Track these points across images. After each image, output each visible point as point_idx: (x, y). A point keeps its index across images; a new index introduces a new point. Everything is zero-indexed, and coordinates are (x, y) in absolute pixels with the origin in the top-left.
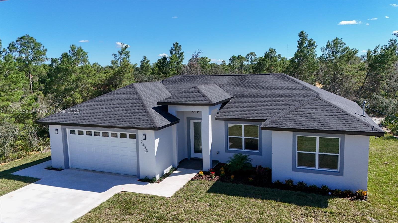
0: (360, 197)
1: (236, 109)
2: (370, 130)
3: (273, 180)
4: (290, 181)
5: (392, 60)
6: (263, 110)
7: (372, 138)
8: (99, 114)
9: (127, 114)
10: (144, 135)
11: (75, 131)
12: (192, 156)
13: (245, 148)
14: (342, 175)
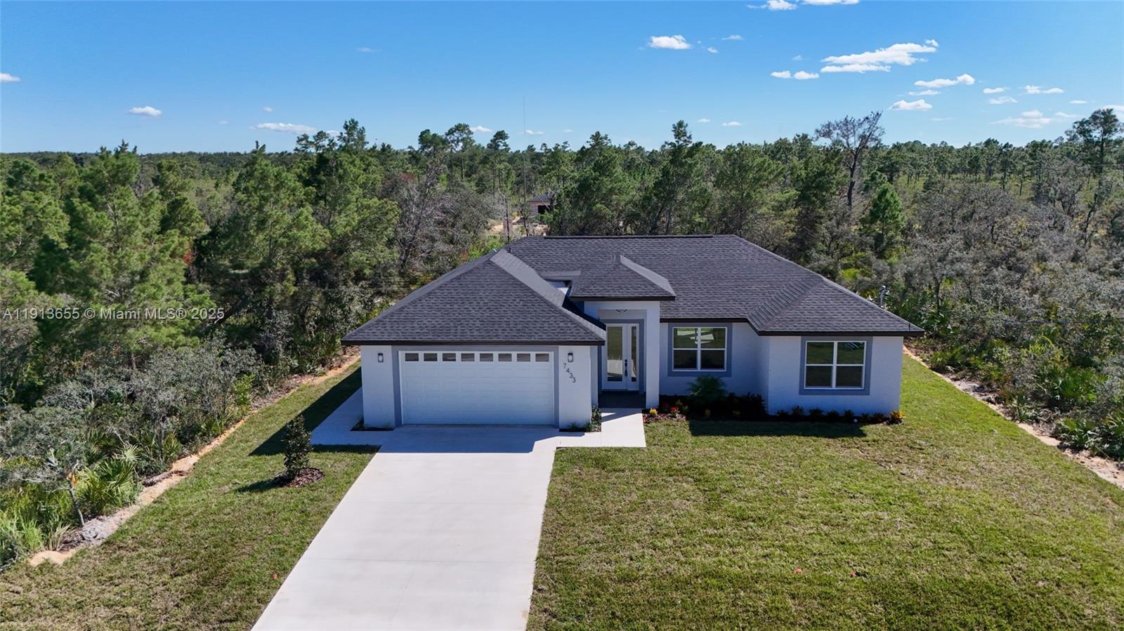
0: (894, 420)
4: (798, 410)
5: (838, 183)
6: (731, 302)
8: (471, 321)
9: (529, 319)
10: (571, 354)
11: (417, 354)
12: (603, 388)
13: (703, 366)
14: (868, 394)
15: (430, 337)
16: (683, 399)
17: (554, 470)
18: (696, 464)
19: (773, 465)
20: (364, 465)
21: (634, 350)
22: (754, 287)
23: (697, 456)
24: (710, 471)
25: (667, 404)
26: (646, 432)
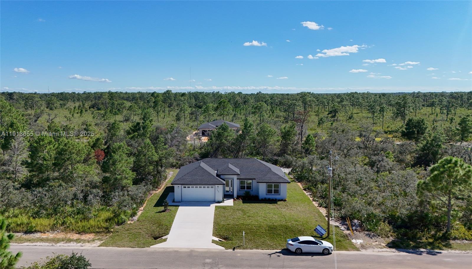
0: (285, 201)
1: (241, 176)
2: (287, 182)
3: (260, 199)
4: (265, 198)
7: (288, 184)
9: (209, 179)
10: (218, 187)
11: (186, 187)
12: (225, 194)
13: (247, 189)
14: (280, 195)
15: (189, 183)
16: (242, 196)
17: (215, 209)
21: (231, 185)
24: (245, 209)
25: (238, 197)
26: (234, 203)
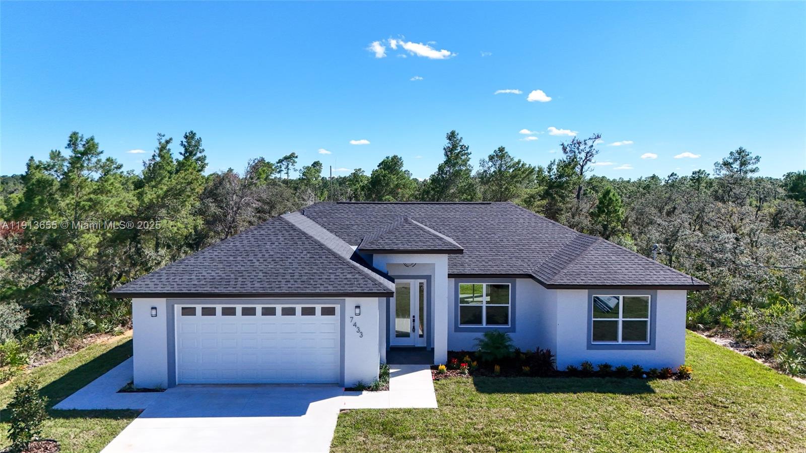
0: (682, 375)
1: (470, 259)
6: (514, 259)
8: (254, 273)
9: (314, 271)
10: (358, 307)
11: (195, 308)
12: (391, 344)
13: (488, 323)
14: (654, 348)
15: (208, 289)
16: (471, 354)
17: (335, 438)
18: (495, 429)
19: (579, 428)
20: (114, 434)
21: (421, 309)
22: (533, 247)
23: (494, 418)
24: (512, 437)
25: (455, 359)
26: (436, 390)
